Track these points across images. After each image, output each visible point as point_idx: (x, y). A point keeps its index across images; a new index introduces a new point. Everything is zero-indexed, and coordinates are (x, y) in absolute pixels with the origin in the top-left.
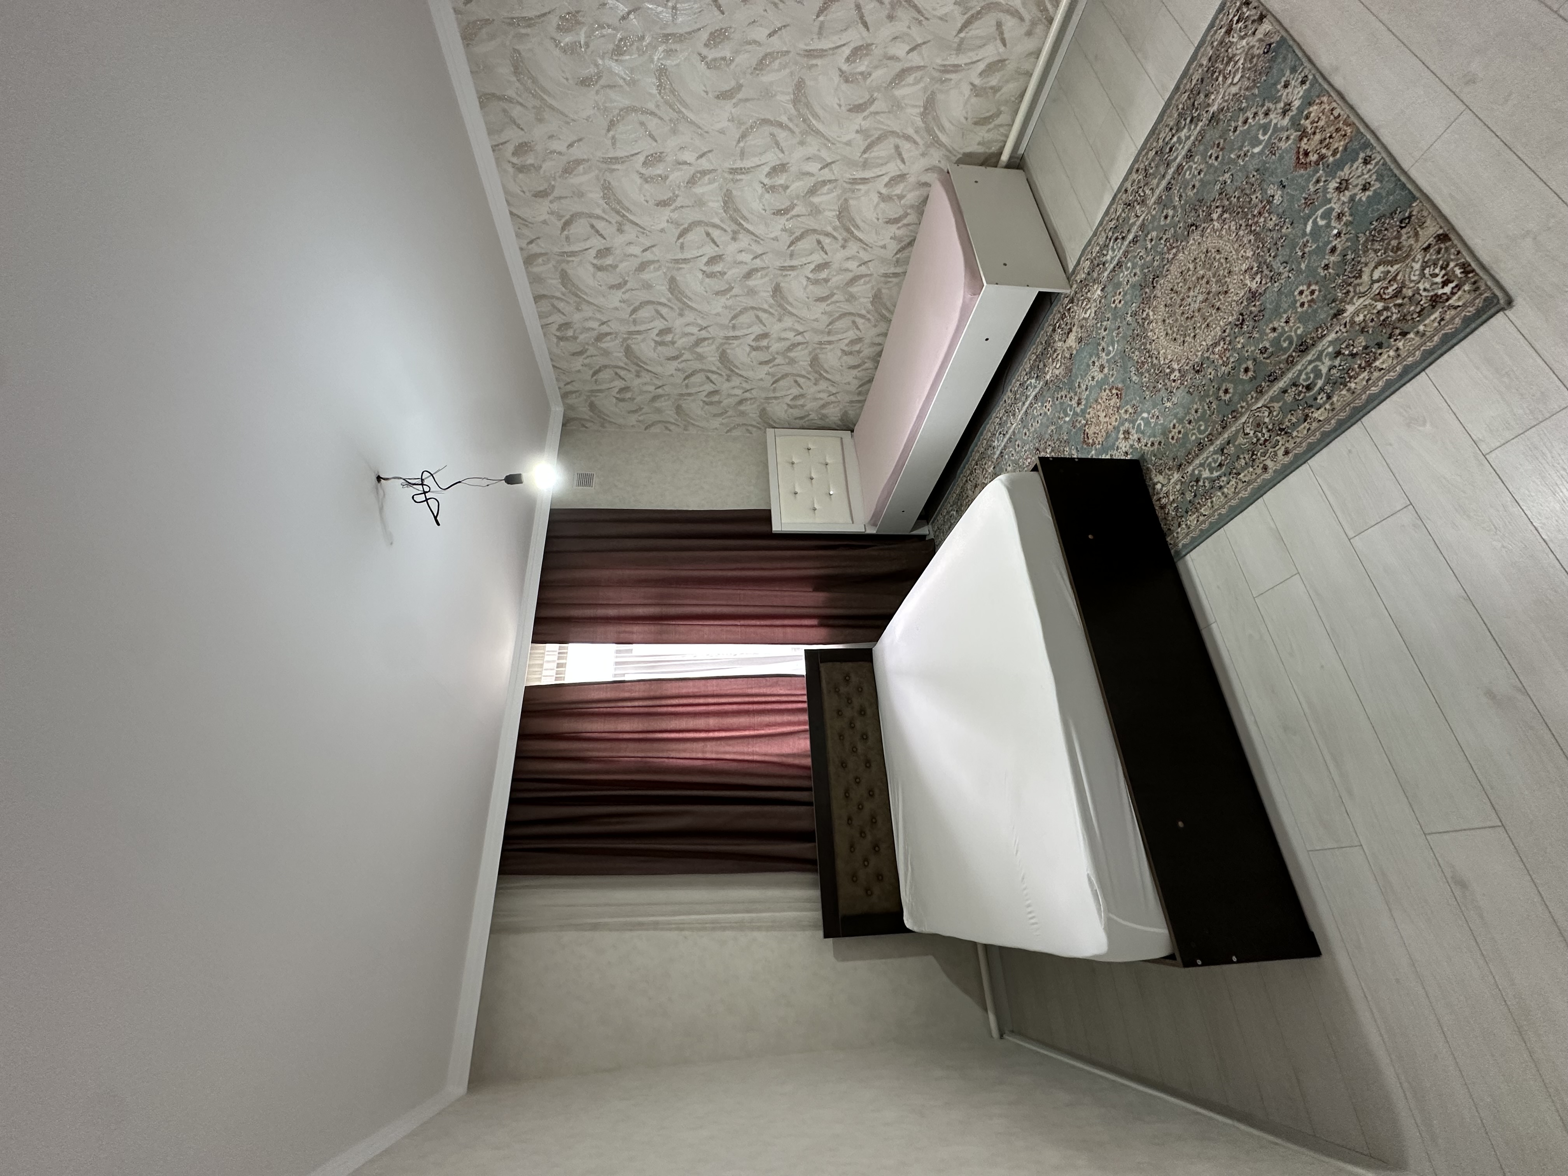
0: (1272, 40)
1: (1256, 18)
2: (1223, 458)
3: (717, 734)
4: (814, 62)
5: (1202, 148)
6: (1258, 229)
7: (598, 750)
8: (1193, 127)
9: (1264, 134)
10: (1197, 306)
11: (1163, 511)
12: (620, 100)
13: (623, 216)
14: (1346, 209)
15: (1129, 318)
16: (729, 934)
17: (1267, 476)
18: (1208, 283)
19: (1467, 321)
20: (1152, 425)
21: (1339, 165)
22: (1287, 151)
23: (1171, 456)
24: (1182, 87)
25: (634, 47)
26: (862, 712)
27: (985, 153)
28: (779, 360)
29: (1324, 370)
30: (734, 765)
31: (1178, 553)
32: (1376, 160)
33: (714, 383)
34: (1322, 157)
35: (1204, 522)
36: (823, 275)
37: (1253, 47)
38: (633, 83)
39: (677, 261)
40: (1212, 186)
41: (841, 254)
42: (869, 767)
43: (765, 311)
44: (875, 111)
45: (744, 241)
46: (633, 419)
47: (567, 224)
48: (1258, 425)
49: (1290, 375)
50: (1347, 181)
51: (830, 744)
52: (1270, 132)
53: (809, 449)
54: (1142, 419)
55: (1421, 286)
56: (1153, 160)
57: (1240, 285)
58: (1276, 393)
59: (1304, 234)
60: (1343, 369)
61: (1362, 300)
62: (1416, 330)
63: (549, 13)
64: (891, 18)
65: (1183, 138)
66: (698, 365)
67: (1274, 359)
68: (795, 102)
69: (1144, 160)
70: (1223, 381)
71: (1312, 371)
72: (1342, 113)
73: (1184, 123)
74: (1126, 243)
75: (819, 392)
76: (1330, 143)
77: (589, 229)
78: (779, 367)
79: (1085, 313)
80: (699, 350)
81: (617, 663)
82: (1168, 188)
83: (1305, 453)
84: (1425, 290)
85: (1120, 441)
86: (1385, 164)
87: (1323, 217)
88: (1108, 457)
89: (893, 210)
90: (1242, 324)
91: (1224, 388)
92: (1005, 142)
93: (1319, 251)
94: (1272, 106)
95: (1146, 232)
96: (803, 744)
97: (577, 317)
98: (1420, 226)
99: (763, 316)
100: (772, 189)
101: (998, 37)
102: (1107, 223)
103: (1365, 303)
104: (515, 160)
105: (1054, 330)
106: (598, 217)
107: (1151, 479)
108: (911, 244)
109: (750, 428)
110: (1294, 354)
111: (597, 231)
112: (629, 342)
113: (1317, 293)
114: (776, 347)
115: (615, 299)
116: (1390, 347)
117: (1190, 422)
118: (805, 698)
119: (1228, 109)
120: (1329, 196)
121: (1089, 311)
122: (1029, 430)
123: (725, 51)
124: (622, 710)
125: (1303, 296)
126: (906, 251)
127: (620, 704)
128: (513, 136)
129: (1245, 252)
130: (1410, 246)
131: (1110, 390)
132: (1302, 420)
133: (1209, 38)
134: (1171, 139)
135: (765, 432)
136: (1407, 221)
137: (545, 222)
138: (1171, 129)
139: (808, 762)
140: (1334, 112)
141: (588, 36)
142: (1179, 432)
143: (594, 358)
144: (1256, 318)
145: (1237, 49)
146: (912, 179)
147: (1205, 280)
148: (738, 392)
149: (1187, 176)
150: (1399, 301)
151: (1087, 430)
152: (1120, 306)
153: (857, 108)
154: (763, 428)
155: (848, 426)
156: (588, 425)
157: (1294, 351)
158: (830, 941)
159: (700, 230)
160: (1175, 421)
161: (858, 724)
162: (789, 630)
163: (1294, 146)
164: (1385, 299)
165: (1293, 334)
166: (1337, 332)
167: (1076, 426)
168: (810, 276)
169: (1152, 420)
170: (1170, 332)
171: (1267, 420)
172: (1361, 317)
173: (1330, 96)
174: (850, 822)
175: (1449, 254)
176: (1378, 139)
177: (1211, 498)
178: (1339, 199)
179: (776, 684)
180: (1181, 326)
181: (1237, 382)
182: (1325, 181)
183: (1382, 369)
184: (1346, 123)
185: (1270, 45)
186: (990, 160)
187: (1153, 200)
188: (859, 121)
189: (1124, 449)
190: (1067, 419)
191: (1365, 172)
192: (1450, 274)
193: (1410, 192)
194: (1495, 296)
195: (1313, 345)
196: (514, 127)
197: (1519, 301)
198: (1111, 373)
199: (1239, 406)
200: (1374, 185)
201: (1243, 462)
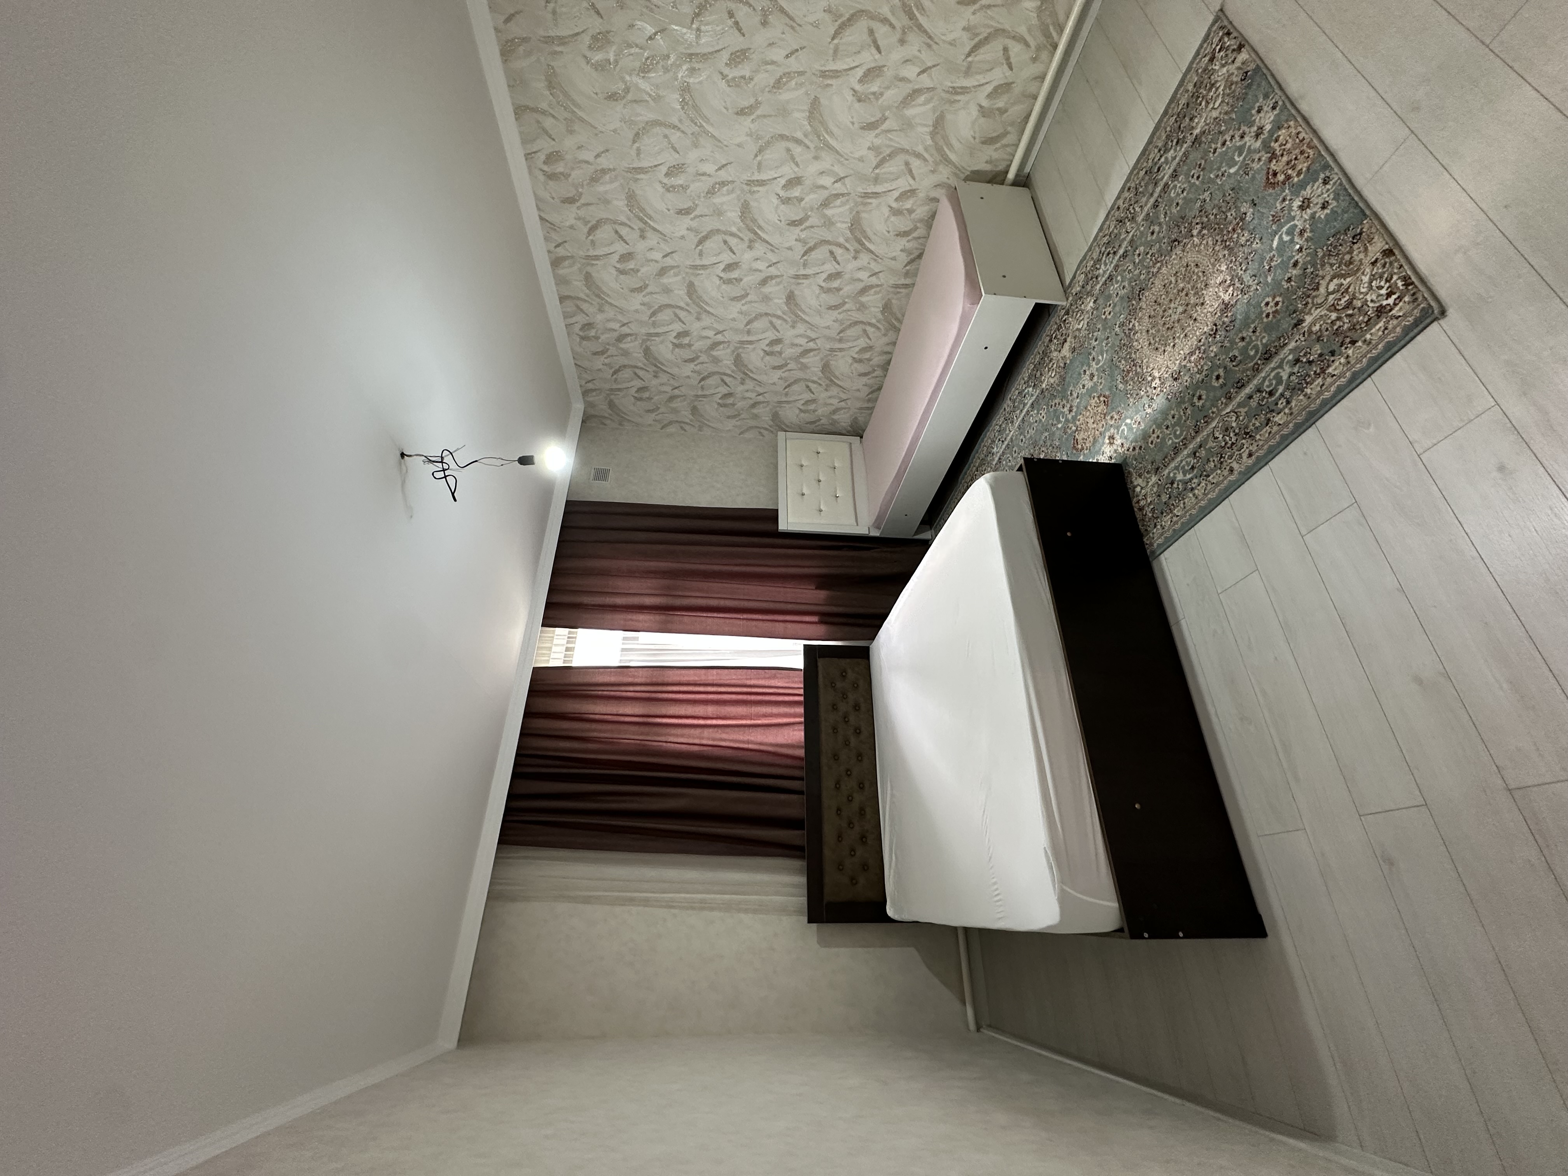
0: (1249, 68)
1: (1235, 47)
2: (1195, 461)
3: (714, 722)
4: (829, 82)
5: (1186, 168)
6: (1232, 244)
7: (600, 731)
8: (1178, 148)
9: (1240, 155)
10: (1176, 317)
11: (1141, 513)
12: (646, 115)
13: (646, 223)
14: (1308, 226)
15: (1117, 329)
16: (716, 914)
17: (1232, 478)
18: (1187, 295)
19: (1407, 330)
20: (1135, 430)
21: (1302, 185)
22: (1259, 171)
23: (1150, 459)
24: (1170, 111)
25: (660, 66)
26: (856, 707)
27: (991, 171)
28: (792, 365)
29: (1285, 377)
30: (729, 753)
31: (1153, 552)
32: (1333, 181)
33: (728, 386)
34: (1288, 177)
35: (1176, 522)
36: (836, 284)
37: (1233, 74)
38: (657, 99)
39: (695, 267)
40: (1193, 204)
41: (852, 265)
42: (861, 761)
43: (779, 317)
44: (887, 129)
45: (760, 249)
46: (650, 418)
47: (592, 230)
48: (1227, 430)
49: (1255, 382)
50: (1309, 199)
51: (823, 736)
52: (1245, 153)
53: (818, 453)
54: (1126, 425)
55: (1369, 298)
56: (1143, 179)
57: (1215, 297)
58: (1243, 399)
59: (1271, 249)
60: (1301, 375)
61: (1319, 310)
62: (1363, 339)
63: (583, 32)
64: (902, 42)
65: (1170, 159)
66: (712, 368)
67: (1241, 367)
68: (811, 118)
69: (1135, 179)
70: (1198, 388)
71: (1274, 377)
72: (1306, 137)
73: (1170, 144)
74: (1117, 258)
75: (830, 397)
76: (1295, 164)
77: (613, 233)
78: (792, 372)
79: (1078, 324)
80: (714, 353)
81: (623, 650)
82: (1156, 206)
83: (1266, 455)
84: (1372, 301)
85: (1105, 446)
86: (1341, 184)
87: (1288, 233)
88: (1095, 461)
89: (903, 224)
90: (1215, 334)
91: (1198, 394)
92: (1012, 161)
93: (1284, 266)
94: (1247, 130)
95: (1134, 246)
96: (797, 735)
97: (599, 317)
98: (1369, 242)
99: (778, 322)
100: (786, 201)
101: (1005, 62)
102: (1100, 240)
103: (1320, 314)
104: (545, 168)
105: (1051, 341)
106: (623, 224)
107: (1132, 482)
108: (920, 256)
109: (762, 431)
110: (1259, 362)
111: (621, 237)
112: (648, 343)
113: (1280, 304)
114: (789, 352)
115: (635, 302)
116: (1341, 354)
117: (1167, 427)
118: (802, 692)
119: (1209, 132)
120: (1293, 214)
121: (1082, 322)
122: (1025, 437)
123: (745, 70)
124: (624, 694)
125: (1269, 307)
126: (915, 263)
127: (623, 688)
128: (544, 146)
129: (1220, 266)
130: (1361, 260)
131: (1099, 397)
132: (1264, 424)
133: (1194, 66)
134: (1159, 160)
135: (777, 436)
136: (1358, 237)
137: (572, 227)
138: (1159, 151)
139: (801, 753)
140: (1300, 135)
141: (617, 55)
142: (1158, 437)
143: (615, 358)
144: (1228, 328)
145: (1218, 76)
146: (921, 195)
147: (1184, 292)
148: (753, 395)
149: (1172, 195)
150: (1350, 312)
151: (1077, 436)
152: (1109, 317)
153: (870, 126)
154: (775, 431)
155: (857, 431)
156: (608, 422)
157: (1259, 359)
158: (814, 926)
159: (718, 238)
160: (1154, 426)
161: (852, 719)
162: (789, 625)
163: (1264, 168)
164: (1338, 310)
165: (1259, 343)
166: (1297, 341)
167: (1067, 432)
168: (823, 284)
169: (1134, 426)
170: (1152, 342)
171: (1234, 424)
172: (1317, 327)
173: (1296, 121)
174: (839, 812)
175: (1393, 268)
176: (1336, 161)
177: (1184, 499)
178: (1302, 217)
179: (774, 677)
180: (1163, 336)
181: (1210, 389)
182: (1291, 200)
183: (1334, 375)
184: (1310, 147)
185: (1246, 73)
186: (997, 178)
187: (1141, 217)
188: (870, 138)
189: (1109, 454)
190: (1060, 426)
191: (1324, 191)
192: (1393, 286)
193: (1362, 211)
194: (1430, 306)
195: (1276, 353)
196: (547, 138)
197: (1451, 312)
198: (1100, 381)
199: (1210, 411)
200: (1331, 204)
201: (1212, 465)
